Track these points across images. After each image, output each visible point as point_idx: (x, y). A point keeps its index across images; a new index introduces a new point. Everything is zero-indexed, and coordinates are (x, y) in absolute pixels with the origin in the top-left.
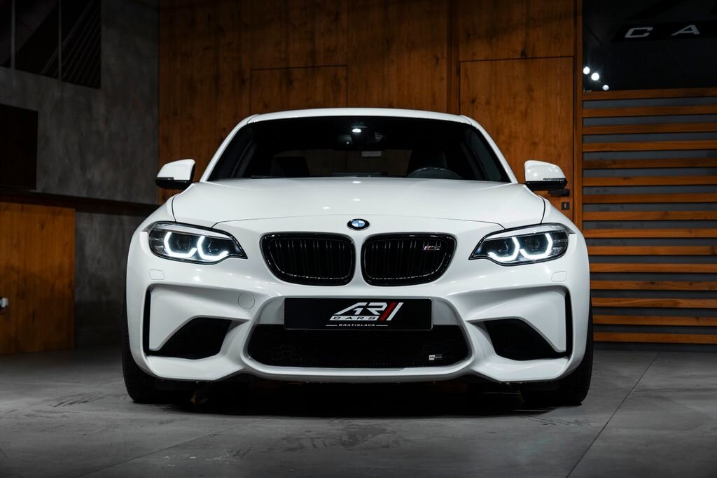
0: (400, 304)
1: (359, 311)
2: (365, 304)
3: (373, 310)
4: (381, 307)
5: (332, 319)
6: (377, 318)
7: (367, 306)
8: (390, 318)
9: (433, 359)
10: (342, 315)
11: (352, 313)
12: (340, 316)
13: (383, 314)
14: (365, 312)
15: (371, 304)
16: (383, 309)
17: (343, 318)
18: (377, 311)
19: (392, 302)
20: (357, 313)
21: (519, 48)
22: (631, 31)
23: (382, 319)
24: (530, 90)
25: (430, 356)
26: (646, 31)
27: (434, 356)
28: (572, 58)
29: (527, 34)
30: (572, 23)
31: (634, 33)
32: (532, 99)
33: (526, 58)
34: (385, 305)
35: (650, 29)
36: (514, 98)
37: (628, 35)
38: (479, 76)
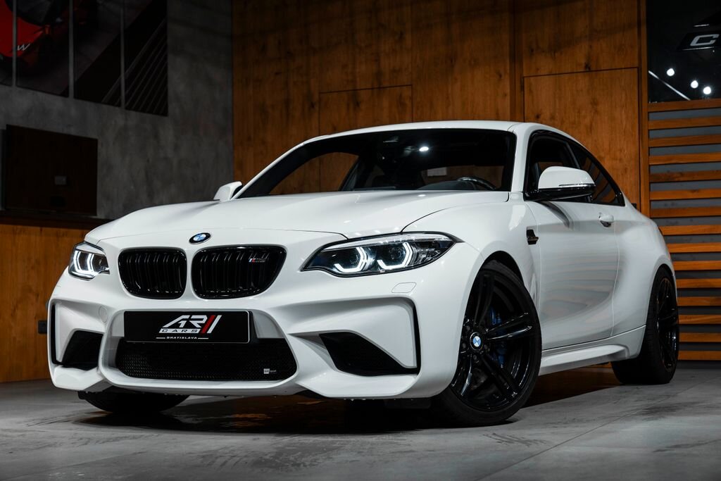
0: (219, 317)
1: (183, 323)
2: (187, 317)
3: (195, 323)
4: (202, 319)
5: (161, 332)
6: (199, 330)
7: (190, 319)
8: (210, 331)
9: (268, 373)
10: (169, 327)
11: (177, 326)
12: (167, 330)
13: (205, 327)
14: (189, 325)
15: (193, 317)
16: (203, 322)
17: (170, 331)
18: (199, 324)
19: (211, 315)
20: (182, 326)
21: (583, 61)
22: (697, 38)
23: (203, 332)
24: (595, 103)
25: (265, 370)
26: (711, 38)
27: (269, 370)
28: (636, 70)
29: (591, 47)
30: (636, 33)
31: (700, 41)
32: (596, 112)
33: (590, 71)
34: (205, 318)
35: (716, 36)
36: (579, 112)
37: (694, 43)
38: (543, 90)
